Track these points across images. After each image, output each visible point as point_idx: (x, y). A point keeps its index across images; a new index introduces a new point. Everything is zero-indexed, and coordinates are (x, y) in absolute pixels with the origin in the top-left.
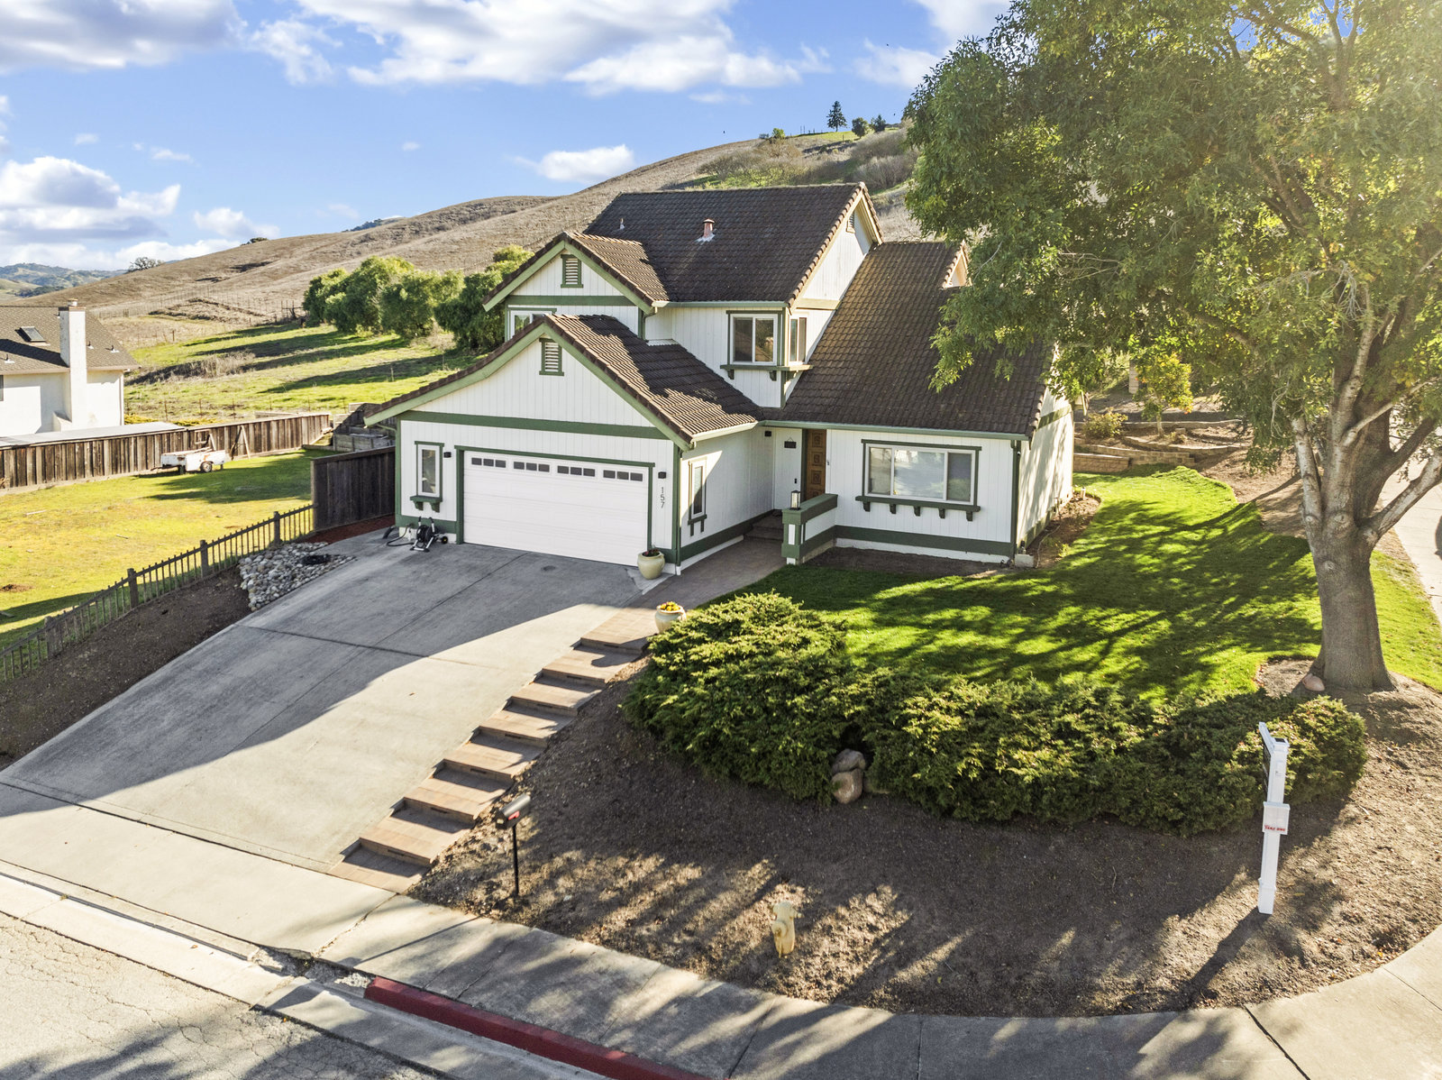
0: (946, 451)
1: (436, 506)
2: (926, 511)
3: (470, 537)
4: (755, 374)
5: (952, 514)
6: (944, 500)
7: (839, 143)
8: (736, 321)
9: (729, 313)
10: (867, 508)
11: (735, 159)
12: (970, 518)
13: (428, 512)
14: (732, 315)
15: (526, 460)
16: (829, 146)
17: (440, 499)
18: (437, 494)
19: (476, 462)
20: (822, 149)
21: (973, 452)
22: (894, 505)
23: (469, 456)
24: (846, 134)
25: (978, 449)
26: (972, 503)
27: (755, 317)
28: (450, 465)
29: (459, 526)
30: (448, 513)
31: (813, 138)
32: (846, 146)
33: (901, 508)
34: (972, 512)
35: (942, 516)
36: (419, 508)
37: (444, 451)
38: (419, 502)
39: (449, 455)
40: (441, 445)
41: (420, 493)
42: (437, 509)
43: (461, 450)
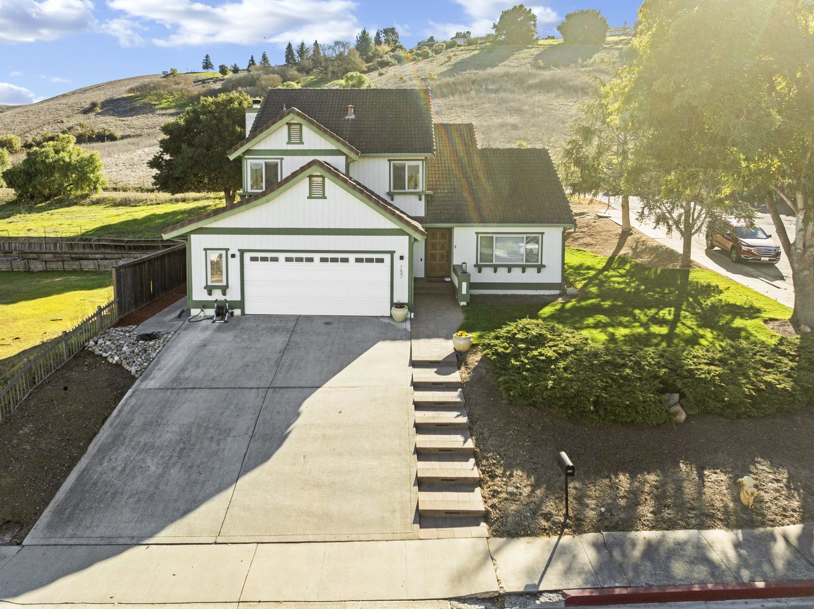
0: (525, 236)
1: (224, 290)
2: (514, 270)
3: (249, 310)
4: (408, 197)
5: (528, 270)
6: (524, 263)
7: (212, 79)
8: (394, 166)
9: (390, 161)
10: (480, 271)
11: (152, 85)
12: (539, 272)
13: (217, 295)
14: (392, 162)
15: (294, 255)
16: (207, 80)
17: (227, 286)
18: (224, 283)
19: (253, 259)
20: (204, 82)
21: (540, 235)
22: (495, 268)
23: (247, 256)
24: (215, 73)
25: (543, 233)
26: (540, 263)
27: (408, 163)
28: (234, 264)
29: (241, 304)
30: (233, 295)
31: (195, 75)
32: (217, 81)
33: (499, 269)
34: (540, 268)
35: (523, 272)
36: (210, 293)
37: (230, 253)
38: (209, 290)
39: (233, 256)
40: (227, 250)
41: (210, 284)
42: (224, 294)
43: (242, 252)
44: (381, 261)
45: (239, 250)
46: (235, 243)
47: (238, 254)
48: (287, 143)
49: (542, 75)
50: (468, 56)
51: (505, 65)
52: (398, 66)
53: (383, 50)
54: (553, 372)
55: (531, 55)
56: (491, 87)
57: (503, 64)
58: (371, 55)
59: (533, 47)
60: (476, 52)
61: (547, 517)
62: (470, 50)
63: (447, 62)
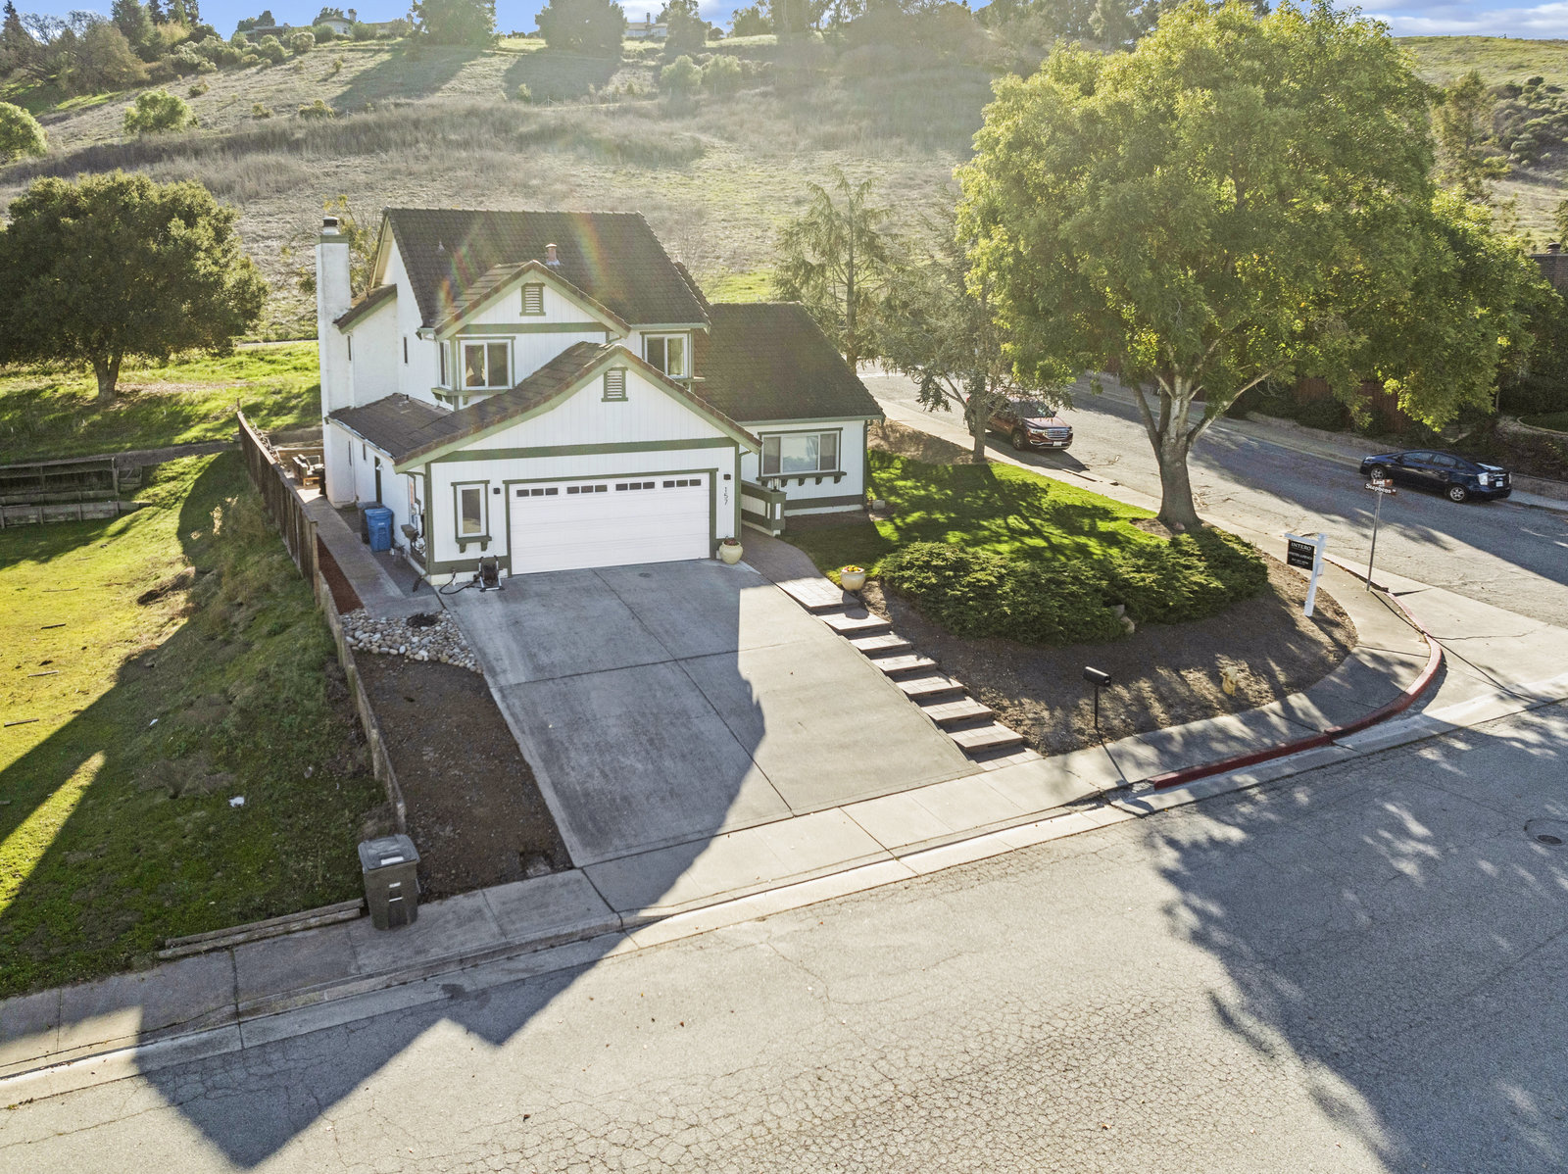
0: (819, 434)
1: (484, 541)
2: (807, 481)
3: (518, 568)
5: (825, 480)
6: (818, 471)
8: (649, 341)
9: (642, 334)
12: (837, 481)
13: (473, 552)
14: (646, 336)
15: (580, 484)
17: (488, 537)
18: (483, 533)
19: (522, 493)
21: (837, 433)
22: (785, 480)
23: (514, 489)
25: (841, 429)
26: (838, 470)
27: (667, 337)
28: (497, 503)
29: (506, 562)
30: (497, 549)
33: (789, 482)
34: (838, 477)
35: (818, 483)
36: (463, 550)
37: (491, 488)
38: (462, 544)
39: (497, 491)
40: (487, 482)
41: (461, 534)
42: (484, 548)
43: (507, 483)
44: (696, 483)
45: (504, 482)
46: (496, 472)
47: (502, 488)
48: (521, 314)
49: (538, 115)
50: (370, 64)
51: (453, 89)
52: (221, 75)
53: (172, 35)
54: (1002, 597)
55: (498, 70)
56: (453, 137)
57: (448, 86)
58: (148, 44)
59: (495, 54)
60: (386, 57)
61: (1081, 731)
62: (370, 50)
63: (333, 75)
